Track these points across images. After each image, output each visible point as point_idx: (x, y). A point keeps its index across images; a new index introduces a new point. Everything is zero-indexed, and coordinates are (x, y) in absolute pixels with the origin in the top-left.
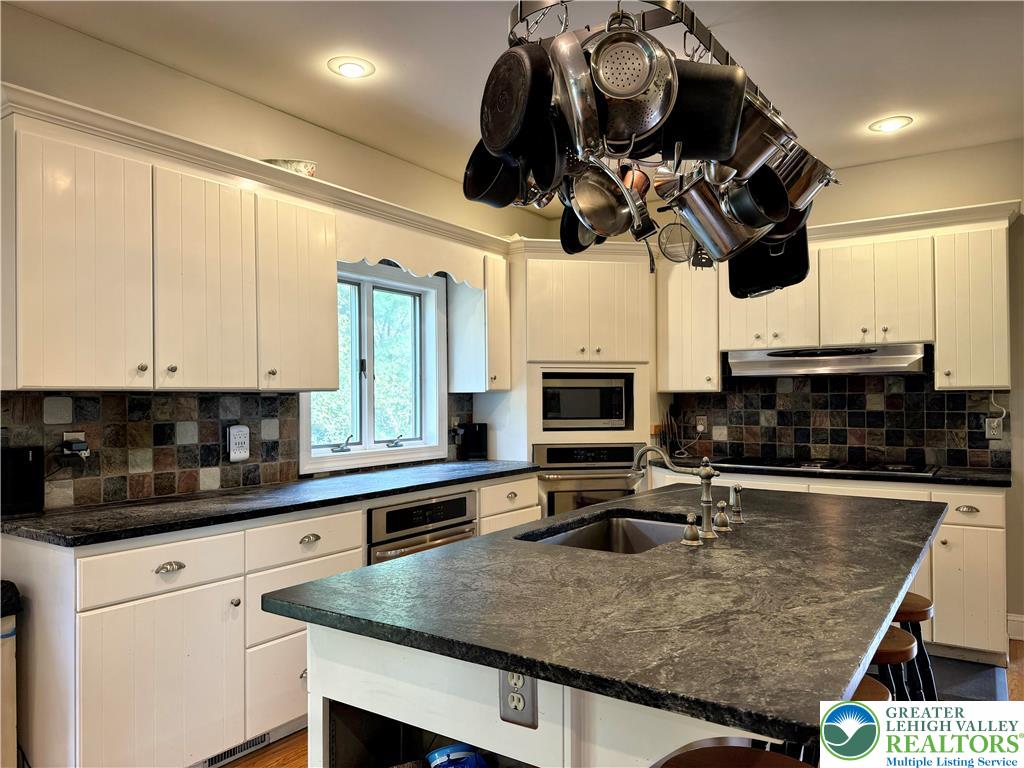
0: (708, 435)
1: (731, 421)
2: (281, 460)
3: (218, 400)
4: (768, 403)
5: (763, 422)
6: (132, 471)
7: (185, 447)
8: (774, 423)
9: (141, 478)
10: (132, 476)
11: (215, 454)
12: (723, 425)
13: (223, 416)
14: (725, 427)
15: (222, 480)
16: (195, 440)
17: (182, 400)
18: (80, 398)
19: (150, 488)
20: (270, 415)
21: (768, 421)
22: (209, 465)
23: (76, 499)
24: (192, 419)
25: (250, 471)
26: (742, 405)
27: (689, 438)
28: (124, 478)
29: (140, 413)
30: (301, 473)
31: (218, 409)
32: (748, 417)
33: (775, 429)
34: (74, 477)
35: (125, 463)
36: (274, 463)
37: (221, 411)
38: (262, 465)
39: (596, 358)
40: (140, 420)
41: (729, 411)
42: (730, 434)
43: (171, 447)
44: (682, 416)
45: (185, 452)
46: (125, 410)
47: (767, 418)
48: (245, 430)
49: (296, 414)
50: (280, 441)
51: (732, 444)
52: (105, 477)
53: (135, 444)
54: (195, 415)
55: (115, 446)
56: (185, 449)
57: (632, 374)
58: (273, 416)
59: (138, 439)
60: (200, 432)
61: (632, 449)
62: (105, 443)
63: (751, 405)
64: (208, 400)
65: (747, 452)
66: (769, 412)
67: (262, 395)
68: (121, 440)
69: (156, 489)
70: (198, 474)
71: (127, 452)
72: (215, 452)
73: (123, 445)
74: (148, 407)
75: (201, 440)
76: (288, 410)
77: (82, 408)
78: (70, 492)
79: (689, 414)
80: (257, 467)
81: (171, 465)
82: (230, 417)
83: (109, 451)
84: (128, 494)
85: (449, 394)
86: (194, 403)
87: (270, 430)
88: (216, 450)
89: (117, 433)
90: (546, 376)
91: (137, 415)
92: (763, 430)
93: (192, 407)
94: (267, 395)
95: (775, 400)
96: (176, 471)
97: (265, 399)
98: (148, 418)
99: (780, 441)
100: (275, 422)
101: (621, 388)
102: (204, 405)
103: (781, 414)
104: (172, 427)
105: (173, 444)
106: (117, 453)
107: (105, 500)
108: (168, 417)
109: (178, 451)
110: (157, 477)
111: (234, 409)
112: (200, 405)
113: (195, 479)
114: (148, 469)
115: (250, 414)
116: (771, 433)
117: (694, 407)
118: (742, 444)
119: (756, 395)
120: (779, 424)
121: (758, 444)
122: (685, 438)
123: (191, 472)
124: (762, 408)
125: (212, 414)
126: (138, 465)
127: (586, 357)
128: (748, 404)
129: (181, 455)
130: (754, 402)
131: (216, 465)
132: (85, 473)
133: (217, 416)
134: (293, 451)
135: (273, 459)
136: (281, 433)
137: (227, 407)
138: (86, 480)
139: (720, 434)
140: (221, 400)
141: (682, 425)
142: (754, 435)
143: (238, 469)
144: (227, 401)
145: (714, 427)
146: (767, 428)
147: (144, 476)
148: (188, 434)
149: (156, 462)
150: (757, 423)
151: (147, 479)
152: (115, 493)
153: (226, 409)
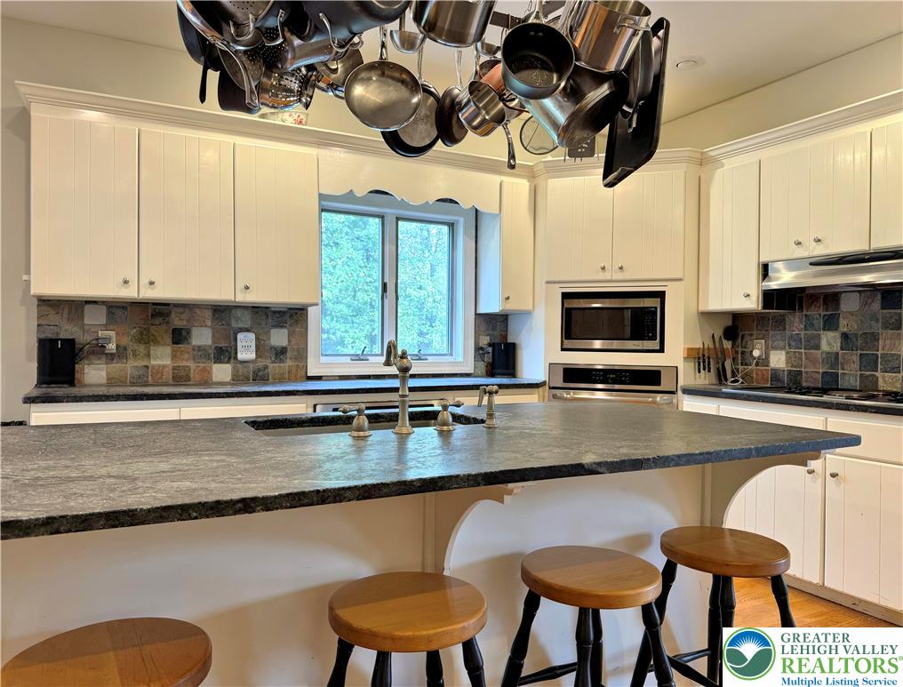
0: (764, 361)
1: (789, 345)
2: (289, 363)
3: (230, 312)
4: (831, 323)
5: (825, 347)
6: (153, 362)
7: (200, 347)
8: (837, 347)
9: (161, 368)
10: (153, 367)
11: (227, 354)
12: (781, 349)
13: (234, 324)
14: (783, 352)
15: (233, 375)
16: (209, 342)
17: (197, 311)
18: (112, 307)
19: (168, 375)
20: (280, 325)
21: (829, 344)
22: (221, 362)
23: (108, 379)
24: (206, 326)
25: (259, 370)
26: (802, 326)
27: (746, 365)
28: (147, 367)
29: (161, 319)
30: (309, 375)
31: (230, 319)
32: (809, 339)
33: (837, 354)
34: (107, 363)
35: (148, 356)
36: (282, 365)
37: (233, 321)
38: (271, 366)
39: (619, 276)
40: (160, 324)
41: (788, 333)
42: (788, 360)
43: (187, 346)
44: (740, 340)
45: (199, 351)
46: (148, 316)
47: (829, 342)
48: (252, 336)
49: (304, 326)
50: (289, 348)
51: (790, 372)
52: (130, 366)
53: (156, 342)
54: (209, 323)
55: (140, 342)
56: (199, 348)
57: (664, 292)
58: (282, 327)
59: (159, 339)
60: (213, 336)
61: (659, 372)
62: (131, 340)
63: (813, 325)
64: (221, 311)
65: (805, 381)
66: (831, 334)
67: (273, 309)
68: (146, 338)
69: (173, 377)
70: (211, 368)
71: (149, 347)
72: (225, 353)
73: (147, 343)
74: (168, 315)
75: (214, 342)
76: (297, 322)
77: (113, 314)
78: (104, 374)
79: (747, 338)
80: (266, 367)
81: (187, 360)
82: (241, 325)
83: (135, 346)
84: (150, 378)
85: (476, 314)
86: (208, 314)
87: (279, 338)
88: (227, 351)
89: (141, 333)
90: (565, 296)
91: (158, 320)
92: (824, 355)
93: (207, 316)
94: (277, 309)
95: (838, 319)
96: (192, 364)
97: (275, 312)
98: (168, 323)
99: (843, 369)
100: (285, 331)
101: (656, 308)
102: (217, 315)
103: (845, 336)
104: (189, 332)
105: (188, 343)
106: (141, 349)
107: (130, 382)
108: (185, 323)
109: (194, 350)
110: (174, 368)
111: (246, 319)
112: (214, 315)
113: (209, 372)
114: (167, 362)
115: (260, 324)
116: (833, 359)
117: (752, 330)
118: (801, 371)
119: (817, 313)
120: (842, 349)
121: (819, 373)
122: (742, 365)
123: (204, 367)
124: (824, 330)
125: (224, 322)
126: (158, 358)
127: (607, 276)
128: (809, 325)
129: (195, 353)
130: (815, 322)
131: (228, 362)
132: (115, 361)
133: (229, 325)
134: (302, 355)
135: (282, 361)
136: (289, 342)
137: (239, 318)
138: (116, 367)
139: (778, 360)
140: (233, 312)
141: (740, 350)
142: (814, 362)
143: (249, 367)
144: (239, 313)
145: (772, 352)
146: (829, 353)
147: (164, 366)
148: (202, 337)
149: (174, 357)
150: (817, 347)
151: (167, 369)
152: (139, 377)
153: (237, 319)
